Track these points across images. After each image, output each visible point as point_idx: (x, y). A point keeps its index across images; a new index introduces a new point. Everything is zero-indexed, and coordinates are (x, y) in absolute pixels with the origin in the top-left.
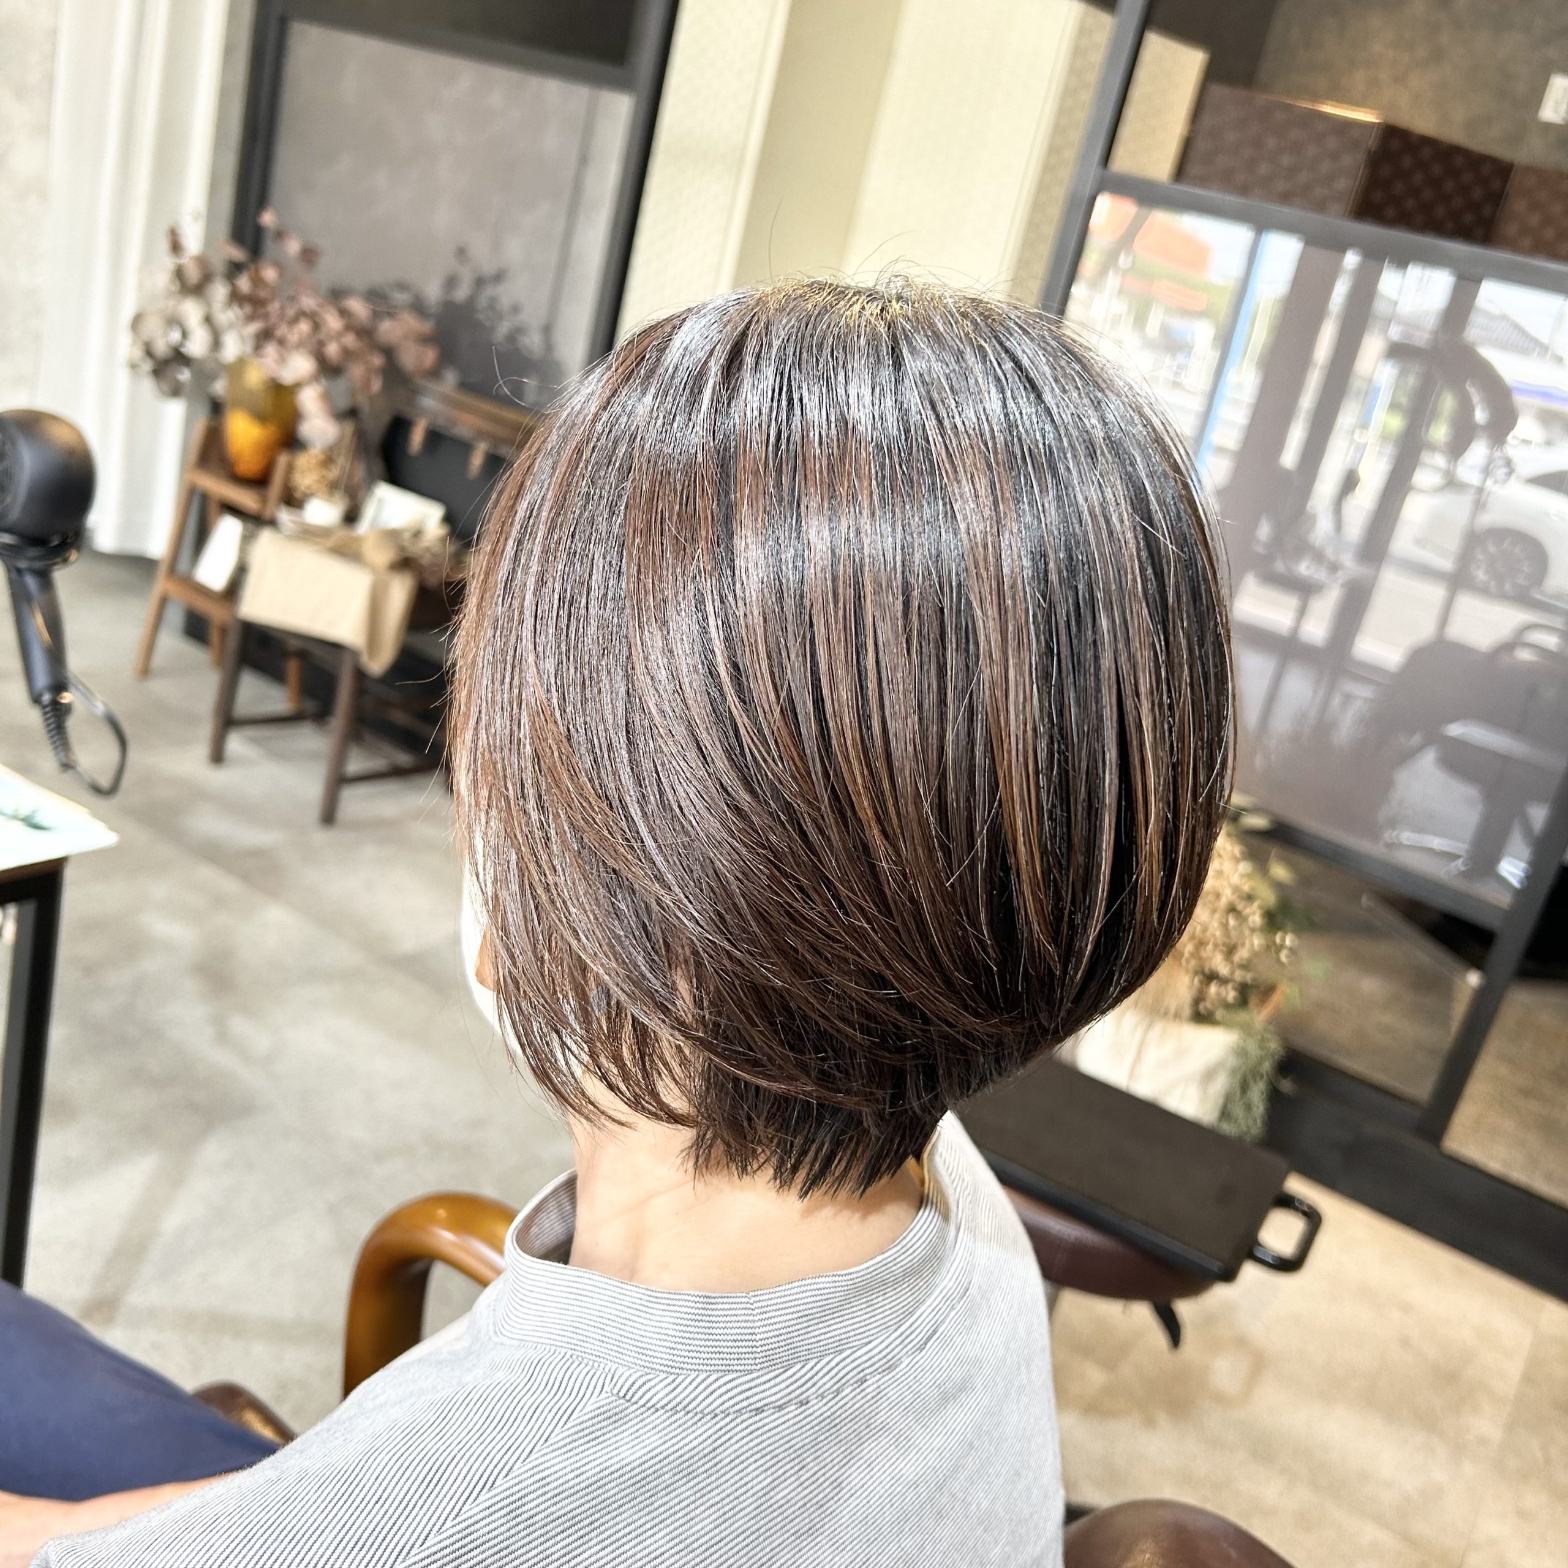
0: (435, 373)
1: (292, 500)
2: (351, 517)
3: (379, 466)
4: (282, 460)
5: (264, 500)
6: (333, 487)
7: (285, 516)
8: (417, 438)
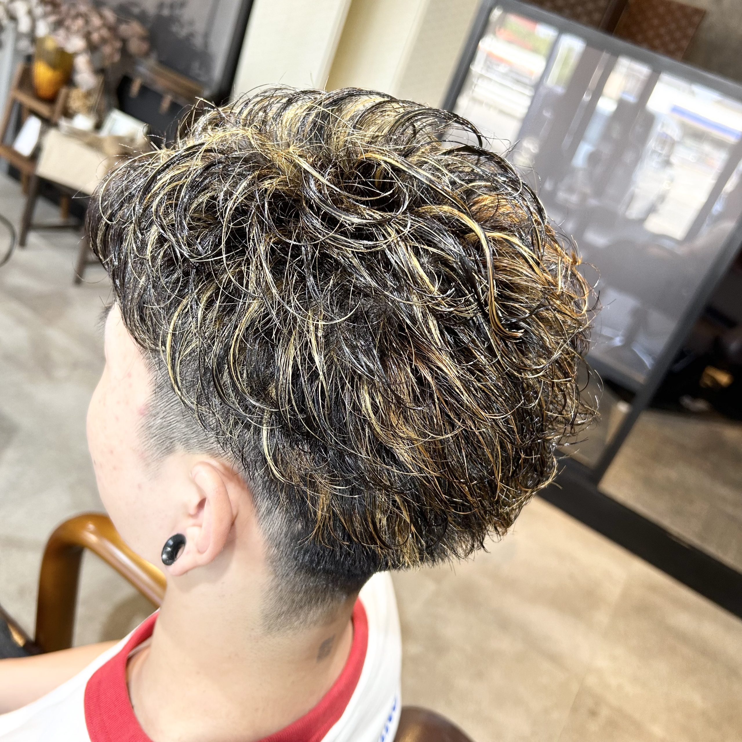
0: (147, 55)
1: (68, 114)
2: (98, 126)
3: (114, 100)
4: (64, 91)
5: (53, 112)
6: (90, 110)
7: (64, 123)
8: (135, 88)
